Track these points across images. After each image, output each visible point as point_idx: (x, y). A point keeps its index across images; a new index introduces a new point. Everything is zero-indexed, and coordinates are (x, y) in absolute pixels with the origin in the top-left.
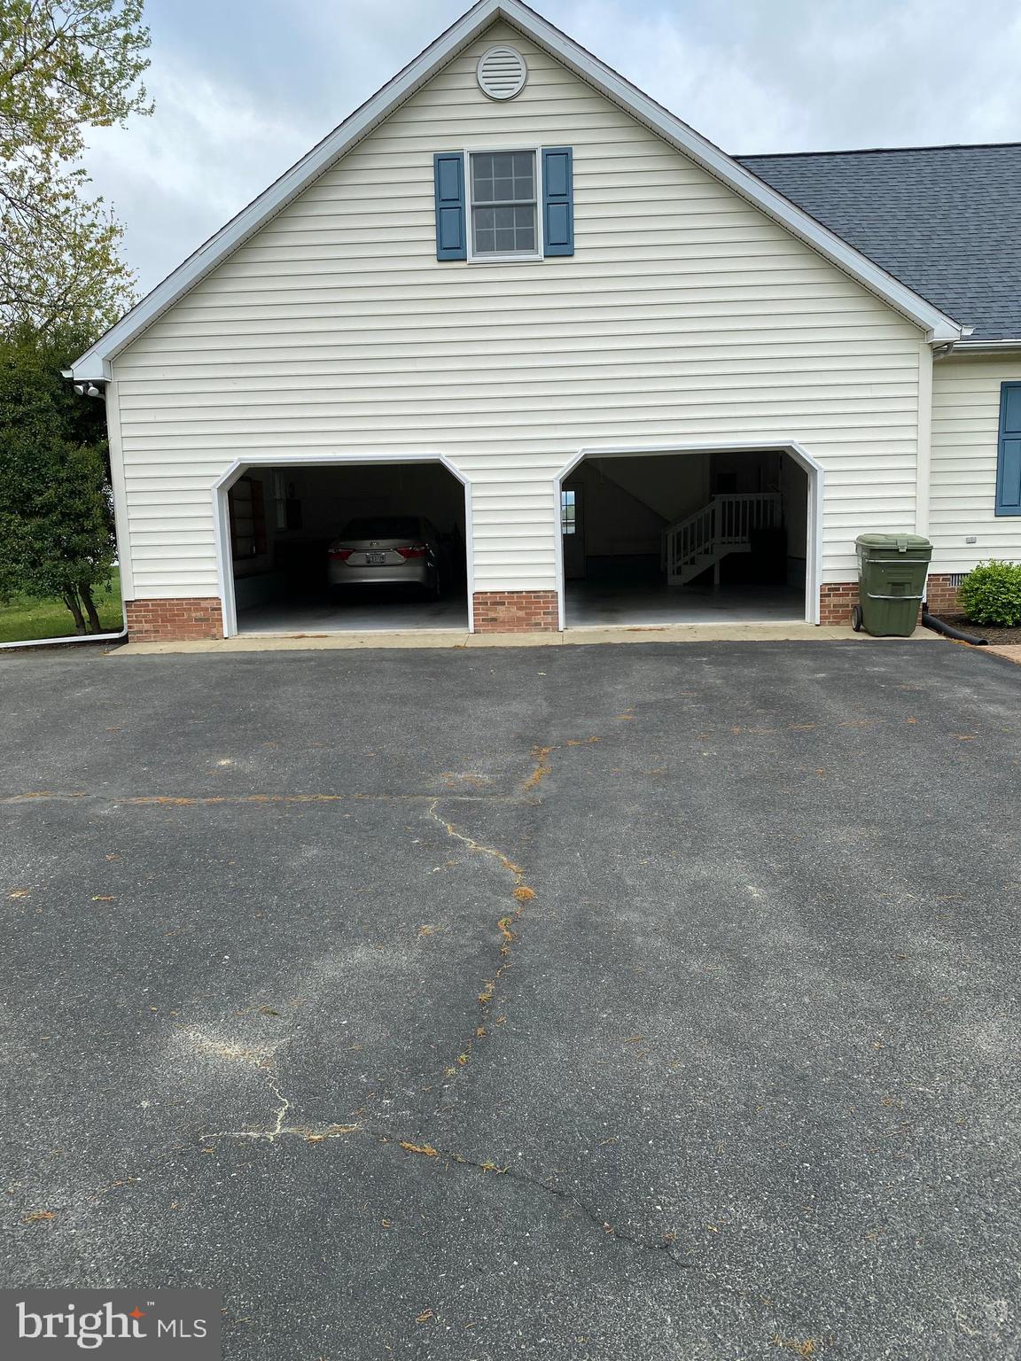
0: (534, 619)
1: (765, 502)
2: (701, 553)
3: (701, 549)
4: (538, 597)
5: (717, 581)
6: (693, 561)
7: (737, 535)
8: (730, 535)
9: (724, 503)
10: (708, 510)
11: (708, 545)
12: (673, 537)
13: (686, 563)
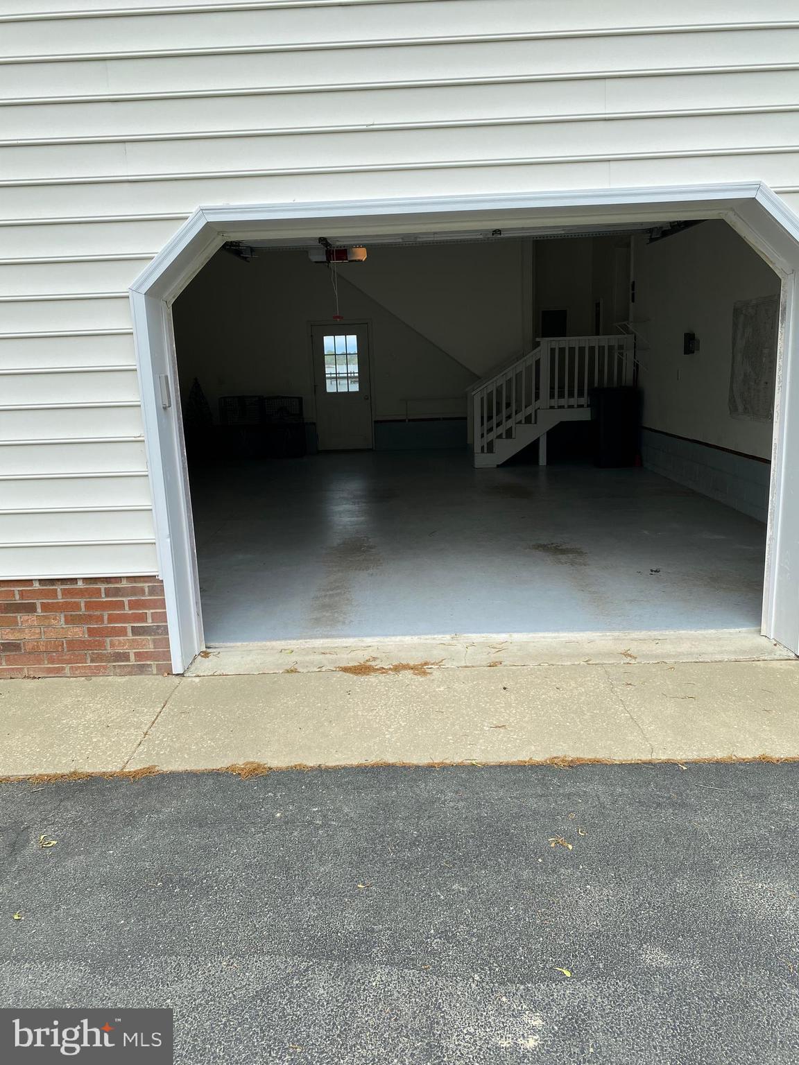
0: (113, 645)
1: (611, 348)
2: (520, 422)
3: (521, 416)
4: (117, 592)
5: (543, 460)
6: (509, 434)
7: (571, 395)
8: (561, 395)
9: (553, 350)
10: (530, 360)
11: (530, 410)
12: (482, 399)
13: (500, 437)
